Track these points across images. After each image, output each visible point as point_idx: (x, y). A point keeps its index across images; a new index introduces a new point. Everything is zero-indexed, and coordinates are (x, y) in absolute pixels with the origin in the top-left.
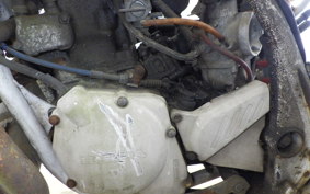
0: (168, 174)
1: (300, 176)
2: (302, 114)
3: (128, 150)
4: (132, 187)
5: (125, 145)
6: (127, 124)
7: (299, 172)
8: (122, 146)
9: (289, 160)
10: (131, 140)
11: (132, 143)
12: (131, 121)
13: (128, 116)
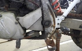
0: (18, 33)
1: (51, 32)
2: (50, 16)
3: (4, 28)
4: (9, 36)
5: (3, 27)
6: (2, 22)
7: (51, 31)
8: (2, 27)
9: (48, 28)
10: (4, 25)
11: (5, 26)
12: (3, 21)
13: (2, 19)
